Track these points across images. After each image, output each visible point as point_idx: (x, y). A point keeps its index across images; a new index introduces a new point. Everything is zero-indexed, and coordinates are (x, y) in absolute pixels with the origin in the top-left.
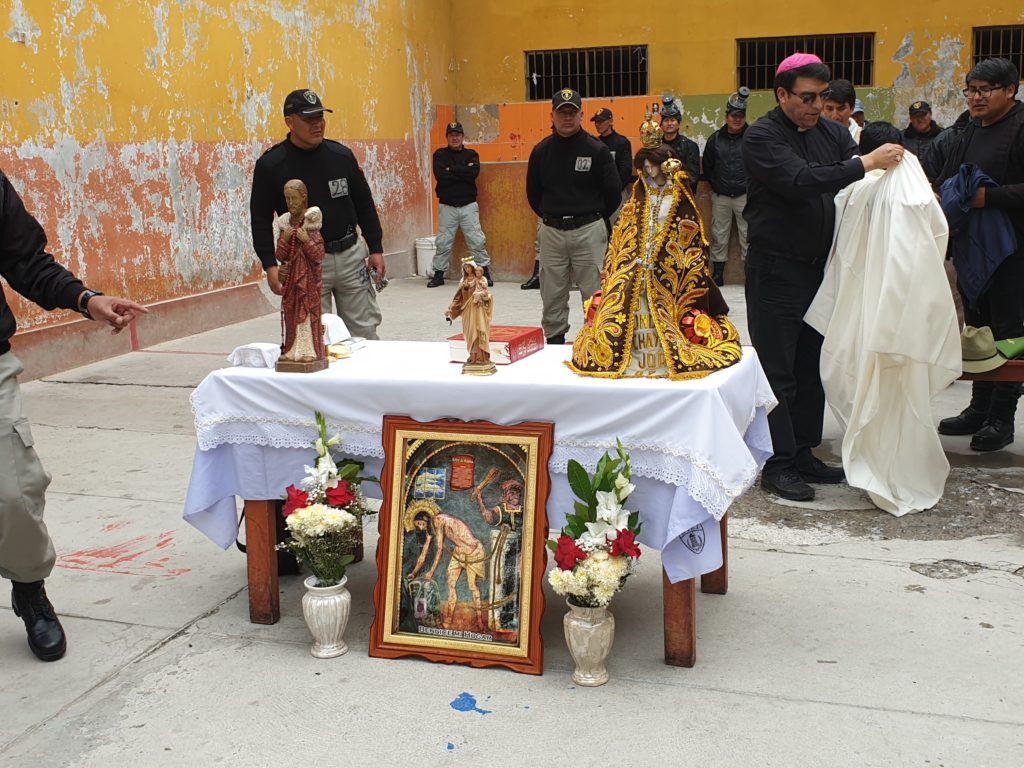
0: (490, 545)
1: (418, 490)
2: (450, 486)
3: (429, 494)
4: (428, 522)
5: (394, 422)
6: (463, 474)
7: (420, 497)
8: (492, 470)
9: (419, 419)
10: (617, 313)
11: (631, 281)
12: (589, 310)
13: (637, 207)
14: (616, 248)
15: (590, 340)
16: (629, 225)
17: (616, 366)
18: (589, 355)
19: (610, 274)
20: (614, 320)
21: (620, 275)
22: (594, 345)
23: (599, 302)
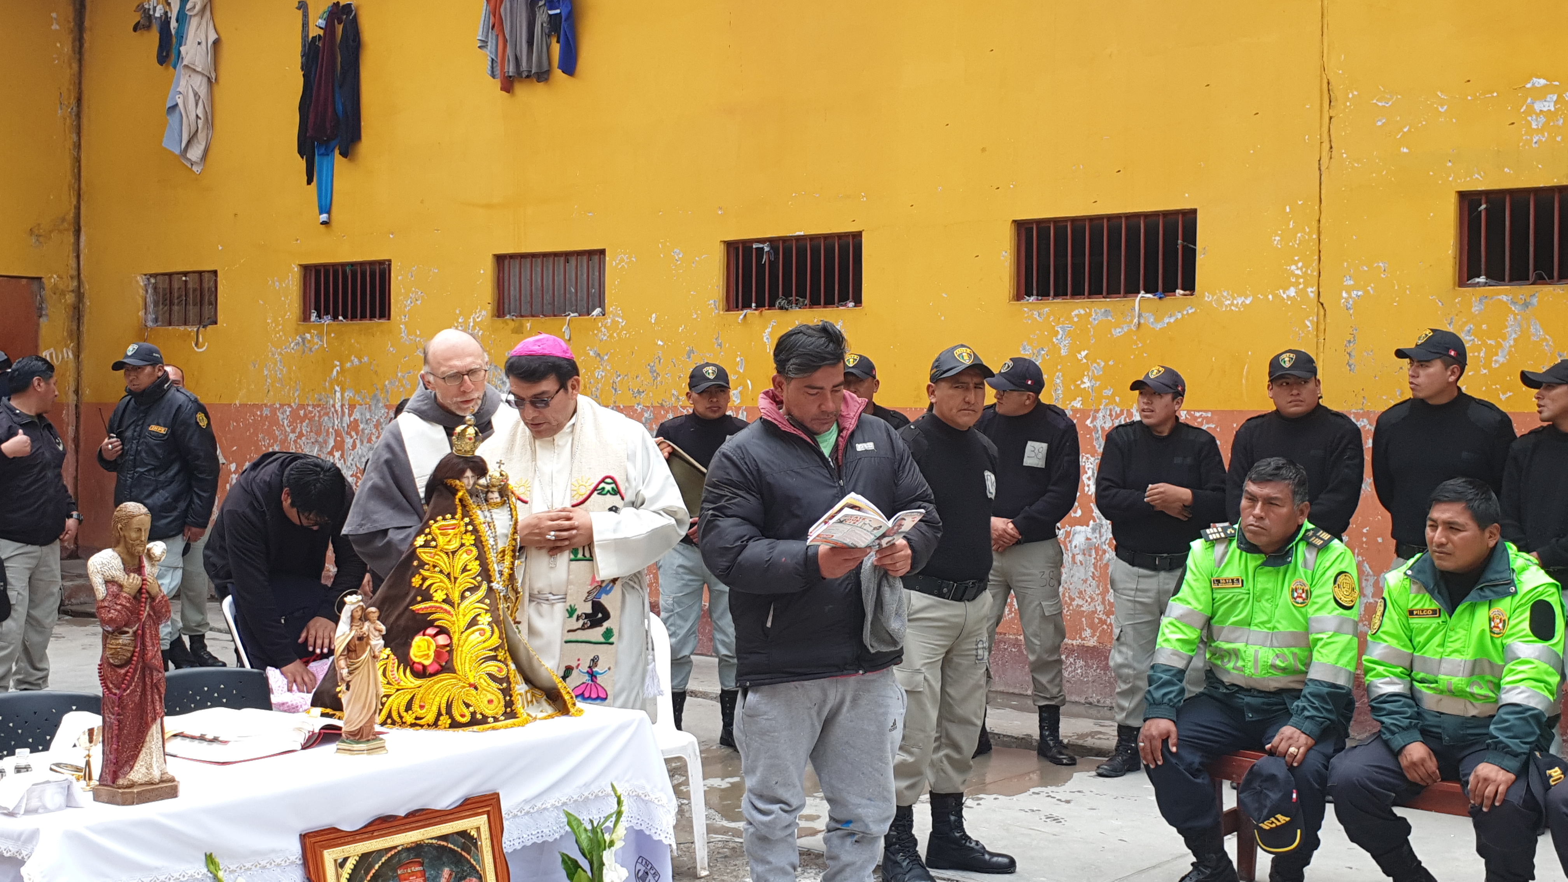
5: (317, 841)
8: (446, 871)
9: (346, 827)
10: (495, 649)
11: (493, 610)
12: (436, 652)
13: (467, 525)
14: (446, 571)
15: (464, 687)
16: (462, 545)
17: (510, 713)
18: (468, 706)
19: (452, 604)
20: (495, 658)
21: (472, 605)
22: (474, 692)
23: (451, 638)
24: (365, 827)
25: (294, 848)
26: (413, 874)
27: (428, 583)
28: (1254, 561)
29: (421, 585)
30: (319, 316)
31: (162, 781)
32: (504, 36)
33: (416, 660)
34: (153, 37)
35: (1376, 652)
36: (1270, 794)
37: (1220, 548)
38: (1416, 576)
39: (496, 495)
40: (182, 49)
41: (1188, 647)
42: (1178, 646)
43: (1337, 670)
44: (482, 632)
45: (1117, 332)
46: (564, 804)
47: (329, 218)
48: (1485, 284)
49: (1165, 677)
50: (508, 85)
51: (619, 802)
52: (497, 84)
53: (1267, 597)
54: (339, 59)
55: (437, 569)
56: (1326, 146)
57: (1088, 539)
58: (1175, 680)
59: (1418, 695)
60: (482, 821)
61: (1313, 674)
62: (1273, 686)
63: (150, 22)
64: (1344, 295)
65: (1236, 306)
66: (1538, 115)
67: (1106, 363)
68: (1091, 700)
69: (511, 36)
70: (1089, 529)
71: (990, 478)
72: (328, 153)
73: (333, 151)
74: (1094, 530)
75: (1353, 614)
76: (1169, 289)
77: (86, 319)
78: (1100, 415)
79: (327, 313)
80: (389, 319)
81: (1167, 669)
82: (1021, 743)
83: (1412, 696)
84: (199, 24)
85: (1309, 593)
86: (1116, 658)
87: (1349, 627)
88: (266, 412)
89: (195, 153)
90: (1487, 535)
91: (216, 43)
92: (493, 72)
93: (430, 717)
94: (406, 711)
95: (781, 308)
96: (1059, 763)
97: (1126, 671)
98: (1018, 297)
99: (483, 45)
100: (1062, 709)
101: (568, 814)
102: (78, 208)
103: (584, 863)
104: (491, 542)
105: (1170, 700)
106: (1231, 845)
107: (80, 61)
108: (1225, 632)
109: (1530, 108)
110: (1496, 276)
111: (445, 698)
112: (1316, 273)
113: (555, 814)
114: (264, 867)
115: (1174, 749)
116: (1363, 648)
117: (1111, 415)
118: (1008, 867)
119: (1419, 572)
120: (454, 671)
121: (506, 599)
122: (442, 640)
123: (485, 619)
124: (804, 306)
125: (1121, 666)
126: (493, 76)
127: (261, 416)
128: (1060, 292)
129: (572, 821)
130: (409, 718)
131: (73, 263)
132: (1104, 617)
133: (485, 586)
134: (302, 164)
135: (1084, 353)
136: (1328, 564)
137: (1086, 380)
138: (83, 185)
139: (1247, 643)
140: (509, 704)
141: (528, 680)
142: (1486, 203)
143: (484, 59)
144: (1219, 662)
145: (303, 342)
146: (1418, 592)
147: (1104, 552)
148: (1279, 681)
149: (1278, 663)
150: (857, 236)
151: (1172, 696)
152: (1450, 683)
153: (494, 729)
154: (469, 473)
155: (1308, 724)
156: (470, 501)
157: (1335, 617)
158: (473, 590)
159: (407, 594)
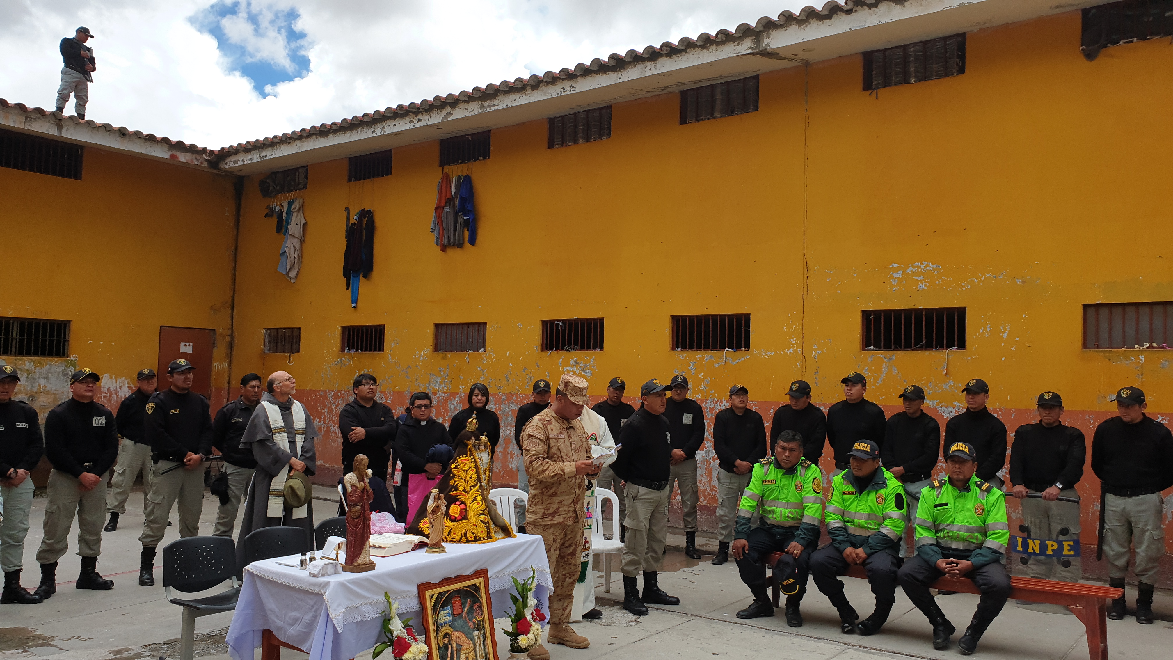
0: (475, 640)
1: (440, 622)
2: (454, 615)
3: (445, 623)
4: (449, 638)
5: (423, 587)
6: (457, 605)
7: (442, 626)
8: (469, 600)
9: (434, 582)
10: (484, 510)
11: (482, 494)
12: (460, 511)
13: (472, 459)
14: (464, 479)
15: (471, 526)
16: (470, 468)
17: (490, 537)
18: (473, 533)
19: (466, 492)
20: (483, 514)
21: (474, 492)
22: (475, 528)
23: (466, 506)
24: (440, 582)
25: (415, 590)
26: (457, 601)
27: (456, 483)
28: (780, 473)
29: (454, 484)
30: (349, 350)
31: (369, 563)
32: (443, 228)
33: (452, 515)
34: (274, 220)
35: (830, 509)
36: (786, 569)
37: (766, 467)
38: (846, 478)
39: (483, 447)
40: (289, 227)
41: (752, 509)
42: (748, 508)
43: (813, 518)
44: (478, 503)
45: (716, 365)
46: (512, 573)
47: (356, 305)
48: (873, 350)
49: (743, 521)
50: (444, 249)
51: (534, 573)
52: (438, 248)
53: (786, 488)
54: (364, 234)
55: (460, 477)
56: (806, 289)
57: (703, 457)
58: (747, 522)
59: (847, 528)
60: (481, 580)
61: (805, 520)
62: (788, 525)
63: (273, 213)
64: (813, 352)
65: (767, 356)
66: (895, 279)
67: (711, 378)
68: (704, 529)
69: (446, 228)
70: (704, 452)
71: (668, 434)
72: (357, 276)
73: (359, 275)
74: (706, 453)
75: (820, 495)
76: (739, 347)
77: (235, 348)
78: (709, 401)
79: (353, 348)
80: (383, 351)
81: (744, 518)
82: (676, 549)
83: (845, 528)
84: (297, 216)
85: (802, 487)
86: (719, 512)
87: (819, 501)
88: (322, 393)
89: (292, 274)
90: (875, 463)
91: (305, 224)
92: (437, 243)
93: (458, 538)
94: (448, 535)
95: (567, 350)
96: (693, 557)
97: (725, 518)
98: (673, 349)
99: (433, 231)
100: (696, 533)
101: (513, 578)
102: (233, 297)
103: (519, 597)
104: (481, 466)
105: (745, 531)
106: (769, 592)
107: (237, 230)
108: (768, 503)
109: (892, 276)
110: (878, 346)
111: (464, 530)
112: (801, 343)
113: (508, 578)
114: (404, 598)
115: (747, 552)
116: (824, 507)
117: (713, 402)
118: (676, 602)
119: (848, 476)
120: (468, 519)
121: (487, 489)
122: (463, 506)
123: (479, 498)
124: (577, 350)
125: (723, 516)
126: (437, 244)
127: (319, 395)
128: (691, 347)
129: (515, 581)
130: (449, 538)
131: (230, 322)
132: (710, 492)
133: (479, 484)
134: (344, 281)
135: (702, 374)
136: (810, 475)
137: (702, 386)
138: (236, 287)
139: (777, 507)
140: (489, 533)
141: (494, 523)
142: (874, 315)
143: (433, 237)
144: (766, 515)
145: (341, 362)
146: (846, 484)
147: (710, 462)
148: (791, 523)
149: (790, 515)
150: (602, 320)
151: (745, 529)
152: (859, 523)
153: (484, 543)
154: (473, 438)
155: (801, 541)
156: (473, 449)
157: (814, 496)
158: (474, 486)
159: (448, 488)
